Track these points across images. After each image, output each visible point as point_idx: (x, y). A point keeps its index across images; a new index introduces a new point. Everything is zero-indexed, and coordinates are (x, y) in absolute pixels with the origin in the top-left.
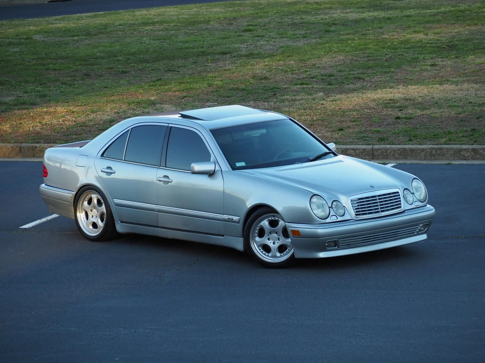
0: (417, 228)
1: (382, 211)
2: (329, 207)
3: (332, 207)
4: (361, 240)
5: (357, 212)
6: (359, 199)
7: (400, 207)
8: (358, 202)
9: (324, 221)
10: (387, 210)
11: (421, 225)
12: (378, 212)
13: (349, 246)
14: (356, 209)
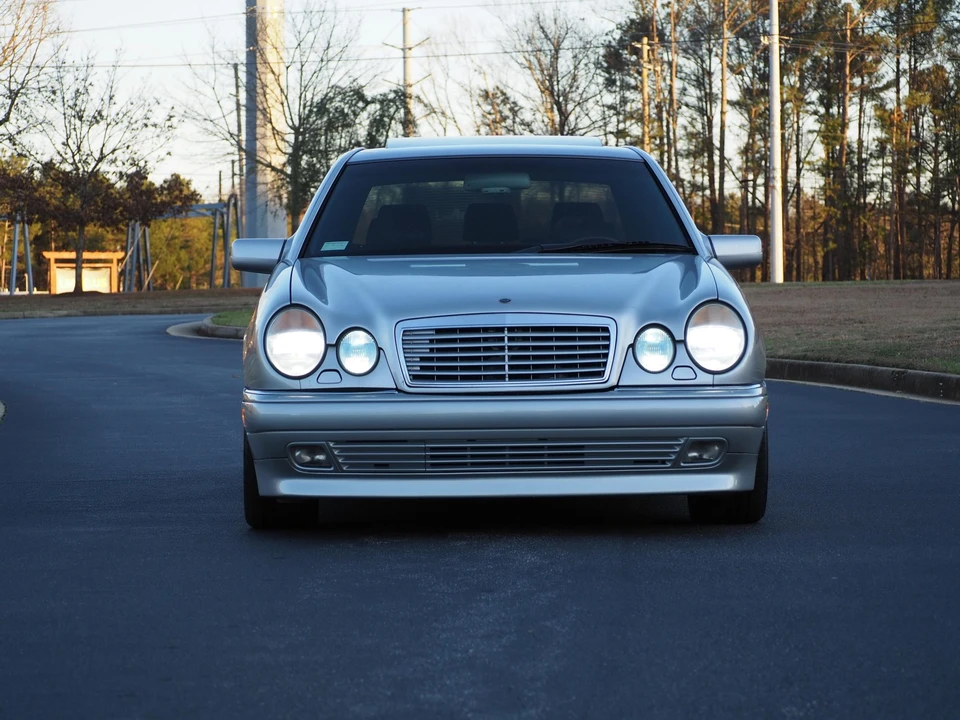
0: (672, 446)
1: (512, 378)
2: (327, 346)
3: (337, 345)
4: (425, 457)
5: (423, 368)
6: (439, 331)
7: (600, 374)
8: (431, 341)
9: (295, 385)
10: (536, 377)
11: (682, 442)
12: (502, 378)
13: (382, 469)
14: (423, 359)
